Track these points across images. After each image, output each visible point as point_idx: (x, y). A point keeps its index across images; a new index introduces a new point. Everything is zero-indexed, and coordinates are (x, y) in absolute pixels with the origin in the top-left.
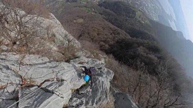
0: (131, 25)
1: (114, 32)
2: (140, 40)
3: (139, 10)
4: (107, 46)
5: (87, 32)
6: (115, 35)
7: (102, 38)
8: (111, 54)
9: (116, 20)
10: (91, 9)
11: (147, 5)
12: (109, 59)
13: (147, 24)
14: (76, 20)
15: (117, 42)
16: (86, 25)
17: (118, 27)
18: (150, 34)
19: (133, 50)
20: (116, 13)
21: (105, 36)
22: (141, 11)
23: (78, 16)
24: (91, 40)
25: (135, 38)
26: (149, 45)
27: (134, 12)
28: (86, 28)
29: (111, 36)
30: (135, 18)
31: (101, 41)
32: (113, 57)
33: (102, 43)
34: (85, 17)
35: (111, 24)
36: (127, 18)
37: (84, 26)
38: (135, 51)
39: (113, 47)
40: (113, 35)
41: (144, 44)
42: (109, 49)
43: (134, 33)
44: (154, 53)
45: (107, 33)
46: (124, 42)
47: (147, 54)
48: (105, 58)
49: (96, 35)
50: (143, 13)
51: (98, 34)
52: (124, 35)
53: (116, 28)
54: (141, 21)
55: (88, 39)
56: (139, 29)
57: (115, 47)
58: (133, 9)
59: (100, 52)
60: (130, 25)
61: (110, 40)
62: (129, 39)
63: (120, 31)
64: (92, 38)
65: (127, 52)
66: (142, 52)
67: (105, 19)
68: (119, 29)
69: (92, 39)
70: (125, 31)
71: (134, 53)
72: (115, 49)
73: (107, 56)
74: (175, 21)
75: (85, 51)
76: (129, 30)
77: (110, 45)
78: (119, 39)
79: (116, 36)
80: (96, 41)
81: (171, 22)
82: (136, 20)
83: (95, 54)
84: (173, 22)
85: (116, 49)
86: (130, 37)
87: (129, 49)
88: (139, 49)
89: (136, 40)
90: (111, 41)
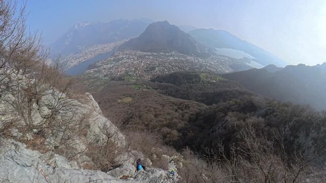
0: (200, 90)
1: (180, 107)
2: (222, 104)
3: (202, 72)
4: (175, 132)
5: (137, 115)
6: (182, 111)
7: (164, 120)
8: (186, 148)
9: (177, 91)
10: (142, 86)
11: (208, 64)
12: (185, 161)
13: (221, 81)
14: (121, 99)
15: (190, 120)
16: (137, 104)
17: (184, 98)
18: (231, 89)
19: (220, 125)
20: (175, 84)
21: (168, 117)
22: (205, 72)
23: (124, 95)
24: (145, 128)
25: (214, 105)
26: (239, 105)
27: (197, 76)
28: (135, 109)
29: (177, 114)
30: (201, 82)
31: (163, 126)
32: (191, 153)
33: (166, 130)
34: (135, 94)
35: (172, 98)
36: (191, 84)
37: (133, 107)
38: (224, 125)
39: (186, 131)
40: (181, 111)
41: (231, 108)
42: (180, 137)
43: (209, 99)
44: (252, 113)
45: (170, 111)
46: (201, 117)
47: (244, 121)
48: (177, 162)
49: (153, 117)
50: (208, 72)
51: (156, 116)
52: (196, 107)
53: (181, 100)
54: (211, 81)
55: (140, 127)
56: (214, 91)
57: (189, 132)
58: (195, 74)
59: (165, 148)
60: (198, 91)
61: (177, 121)
62: (206, 109)
63: (188, 102)
64: (146, 123)
65: (212, 132)
66: (235, 121)
67: (162, 93)
68: (186, 100)
69: (147, 125)
70: (197, 101)
71: (225, 129)
72: (191, 134)
73: (179, 154)
74: (253, 60)
75: (133, 152)
76: (200, 97)
77: (179, 131)
78: (192, 115)
79: (186, 111)
80: (154, 127)
81: (250, 63)
82: (204, 83)
83: (155, 156)
84: (252, 62)
85: (193, 134)
86: (207, 107)
87: (213, 125)
88: (227, 118)
89: (217, 107)
90: (180, 122)
